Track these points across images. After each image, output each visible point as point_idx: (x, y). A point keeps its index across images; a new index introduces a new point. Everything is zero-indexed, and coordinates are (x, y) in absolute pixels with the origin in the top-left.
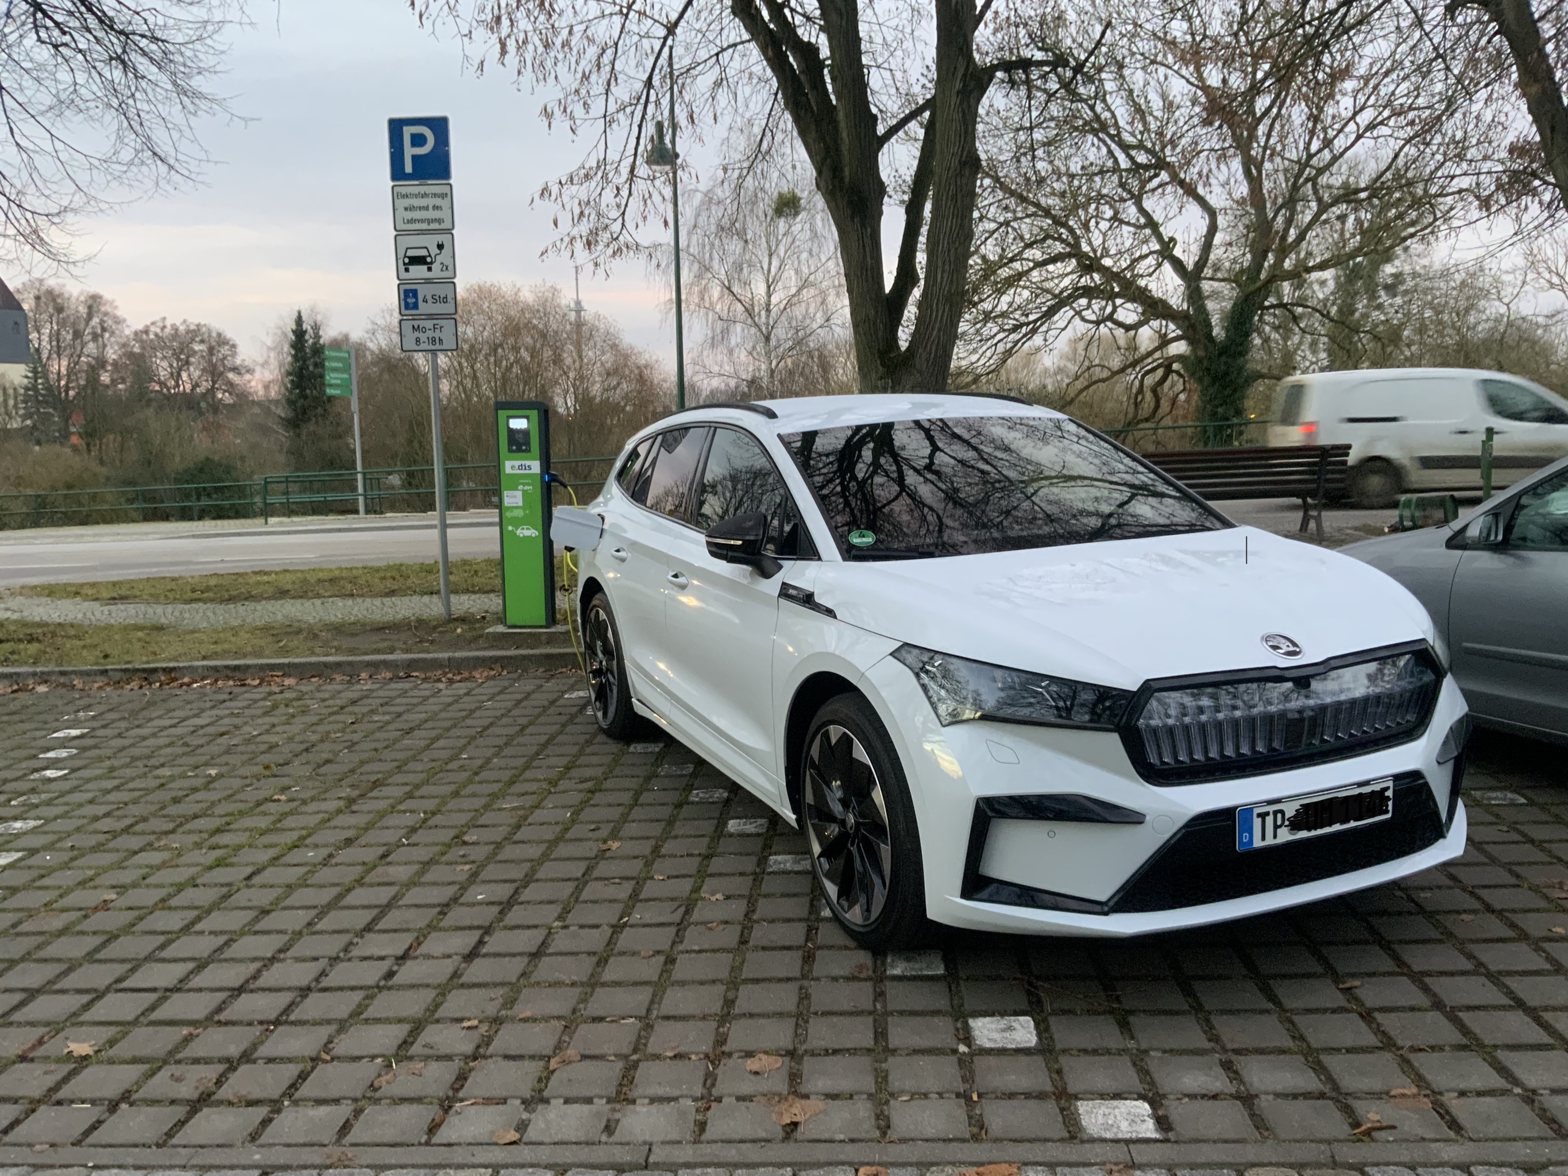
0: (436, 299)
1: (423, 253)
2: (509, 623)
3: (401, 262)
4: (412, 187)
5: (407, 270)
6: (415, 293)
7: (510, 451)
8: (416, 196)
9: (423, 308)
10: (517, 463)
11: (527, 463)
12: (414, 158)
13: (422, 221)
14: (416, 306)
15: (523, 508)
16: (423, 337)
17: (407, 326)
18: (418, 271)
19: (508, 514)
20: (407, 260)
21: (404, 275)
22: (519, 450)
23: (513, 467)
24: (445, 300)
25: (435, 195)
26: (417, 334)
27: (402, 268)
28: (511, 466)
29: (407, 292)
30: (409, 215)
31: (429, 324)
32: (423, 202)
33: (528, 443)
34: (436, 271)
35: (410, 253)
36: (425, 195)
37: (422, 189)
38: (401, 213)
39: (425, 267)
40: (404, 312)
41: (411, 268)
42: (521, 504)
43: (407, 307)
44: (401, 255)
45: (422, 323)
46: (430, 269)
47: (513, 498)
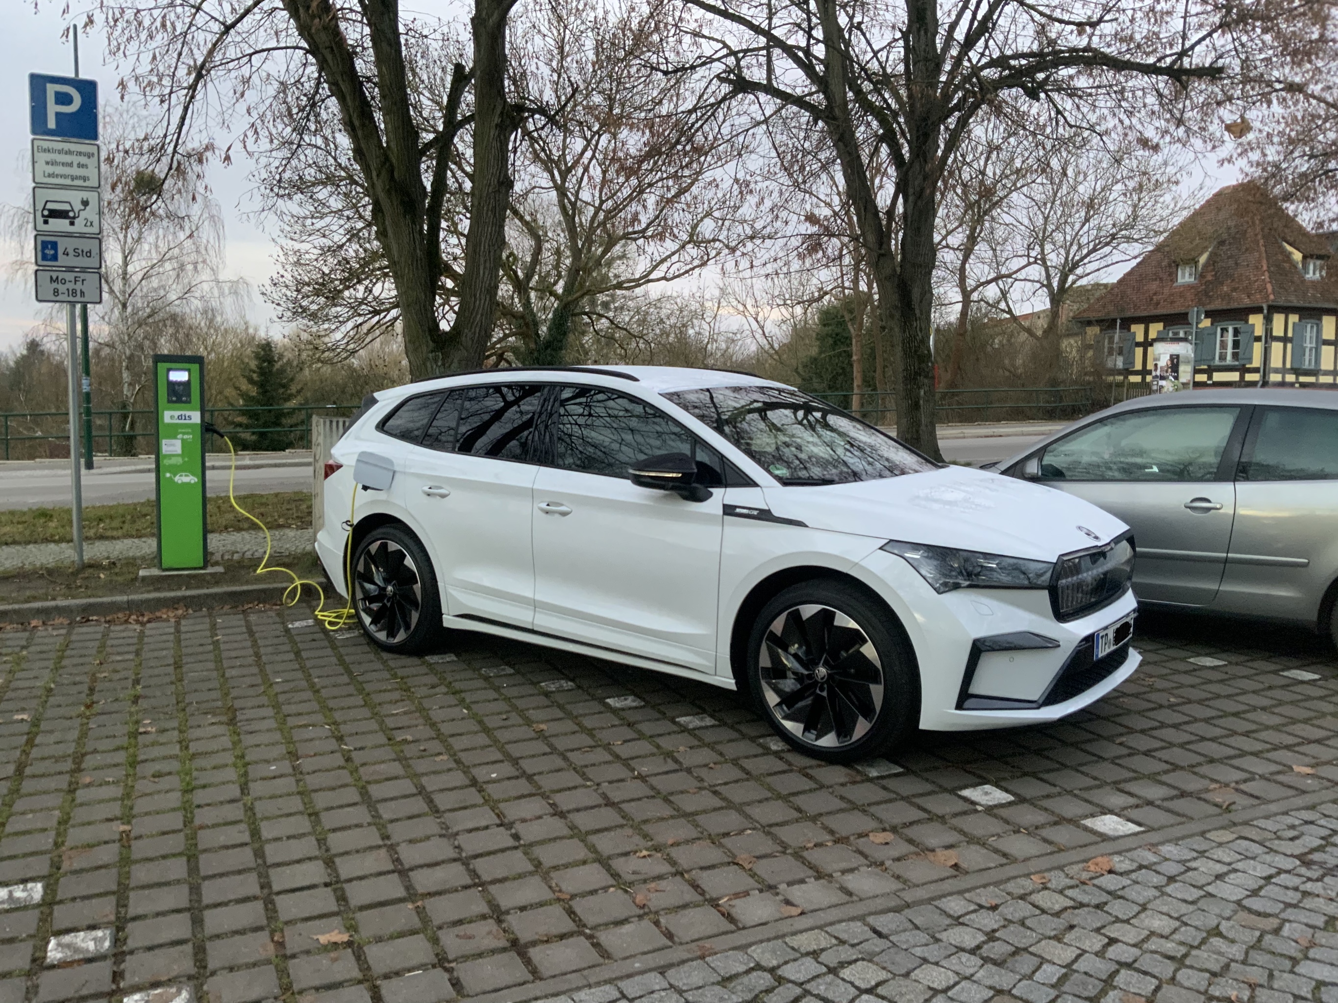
0: (77, 253)
1: (66, 207)
2: (164, 566)
3: (39, 214)
4: (56, 143)
5: (46, 222)
6: (54, 245)
7: (170, 401)
8: (60, 152)
9: (62, 260)
10: (177, 413)
11: (188, 413)
12: (58, 115)
13: (64, 176)
14: (55, 258)
15: (182, 455)
16: (62, 288)
17: (45, 277)
18: (59, 225)
19: (165, 462)
20: (46, 213)
21: (41, 226)
22: (179, 401)
23: (172, 417)
24: (89, 254)
25: (80, 154)
26: (55, 285)
27: (40, 220)
28: (169, 416)
29: (45, 245)
30: (50, 169)
31: (70, 276)
32: (67, 159)
33: (189, 395)
34: (79, 227)
35: (50, 206)
36: (69, 152)
37: (66, 146)
38: (41, 166)
39: (67, 221)
40: (40, 262)
41: (51, 220)
42: (179, 451)
43: (45, 257)
44: (40, 207)
45: (61, 276)
46: (72, 224)
47: (171, 447)
